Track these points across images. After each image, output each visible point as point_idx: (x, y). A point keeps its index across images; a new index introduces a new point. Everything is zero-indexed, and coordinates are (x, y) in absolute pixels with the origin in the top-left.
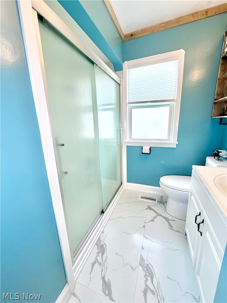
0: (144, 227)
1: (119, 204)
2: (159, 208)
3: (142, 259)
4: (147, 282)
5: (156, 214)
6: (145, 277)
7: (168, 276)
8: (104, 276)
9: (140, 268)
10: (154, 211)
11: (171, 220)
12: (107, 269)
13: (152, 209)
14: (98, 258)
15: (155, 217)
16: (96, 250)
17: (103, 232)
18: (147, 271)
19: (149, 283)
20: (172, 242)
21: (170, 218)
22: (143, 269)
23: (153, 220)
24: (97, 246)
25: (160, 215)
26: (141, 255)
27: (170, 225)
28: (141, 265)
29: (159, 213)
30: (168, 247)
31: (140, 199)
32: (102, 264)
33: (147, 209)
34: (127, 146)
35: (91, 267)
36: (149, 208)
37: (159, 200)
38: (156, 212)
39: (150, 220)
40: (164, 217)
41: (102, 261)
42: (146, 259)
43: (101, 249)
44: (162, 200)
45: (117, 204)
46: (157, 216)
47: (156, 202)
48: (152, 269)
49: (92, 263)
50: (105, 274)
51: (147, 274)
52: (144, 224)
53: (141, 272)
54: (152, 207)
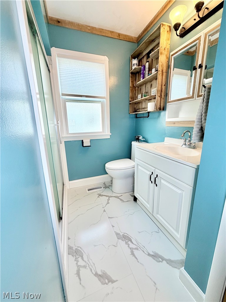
0: (104, 211)
1: (70, 205)
2: (107, 192)
3: (117, 234)
4: (130, 246)
5: (108, 198)
6: (126, 244)
7: (138, 232)
8: (95, 272)
9: (120, 240)
10: (105, 196)
11: (120, 196)
12: (94, 265)
13: (103, 195)
14: (79, 264)
15: (108, 200)
16: (72, 259)
17: (69, 239)
18: (125, 240)
19: (132, 246)
20: (129, 210)
21: (118, 195)
22: (122, 240)
23: (108, 203)
24: (71, 254)
25: (111, 197)
26: (115, 232)
27: (121, 200)
28: (119, 239)
29: (110, 196)
30: (128, 215)
31: (88, 192)
32: (87, 264)
33: (98, 197)
34: (65, 141)
35: (78, 277)
36: (100, 195)
37: (104, 186)
38: (107, 196)
39: (106, 204)
40: (114, 197)
41: (86, 262)
42: (120, 232)
43: (76, 254)
44: (106, 185)
45: (68, 206)
46: (109, 198)
47: (102, 188)
48: (128, 235)
49: (76, 273)
50: (95, 270)
51: (126, 241)
52: (104, 209)
53: (122, 243)
54: (101, 194)
